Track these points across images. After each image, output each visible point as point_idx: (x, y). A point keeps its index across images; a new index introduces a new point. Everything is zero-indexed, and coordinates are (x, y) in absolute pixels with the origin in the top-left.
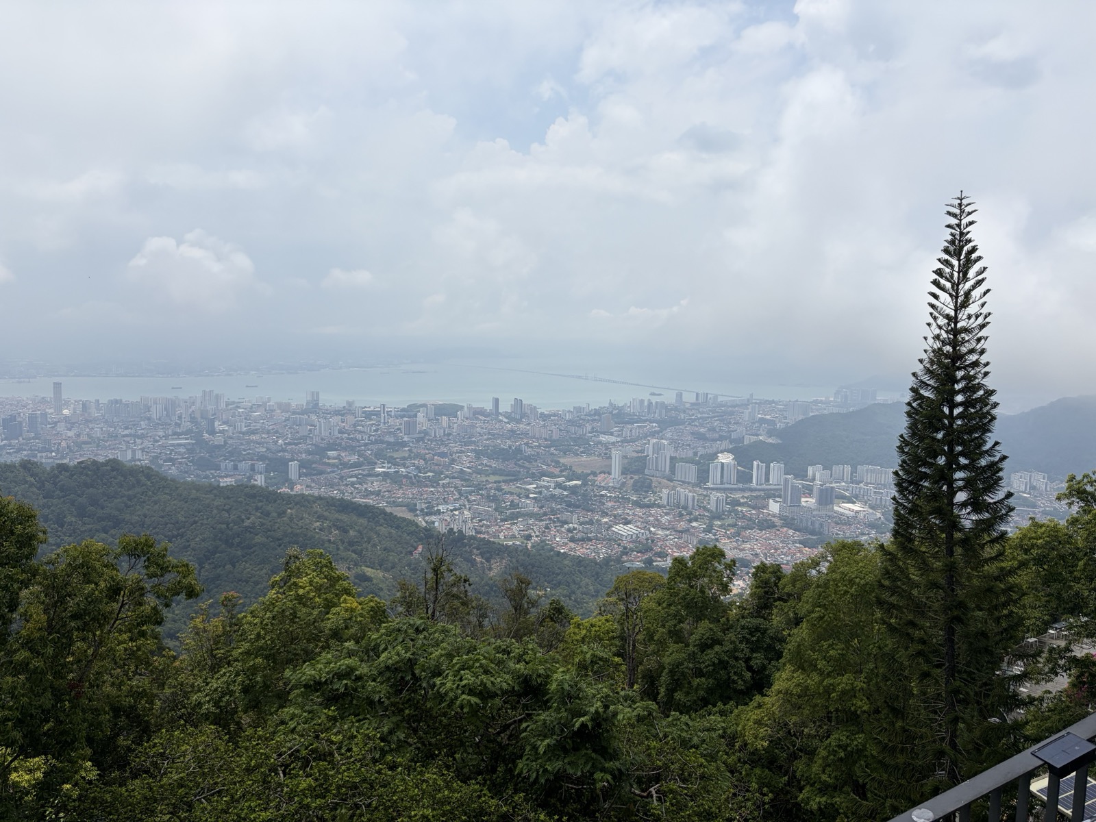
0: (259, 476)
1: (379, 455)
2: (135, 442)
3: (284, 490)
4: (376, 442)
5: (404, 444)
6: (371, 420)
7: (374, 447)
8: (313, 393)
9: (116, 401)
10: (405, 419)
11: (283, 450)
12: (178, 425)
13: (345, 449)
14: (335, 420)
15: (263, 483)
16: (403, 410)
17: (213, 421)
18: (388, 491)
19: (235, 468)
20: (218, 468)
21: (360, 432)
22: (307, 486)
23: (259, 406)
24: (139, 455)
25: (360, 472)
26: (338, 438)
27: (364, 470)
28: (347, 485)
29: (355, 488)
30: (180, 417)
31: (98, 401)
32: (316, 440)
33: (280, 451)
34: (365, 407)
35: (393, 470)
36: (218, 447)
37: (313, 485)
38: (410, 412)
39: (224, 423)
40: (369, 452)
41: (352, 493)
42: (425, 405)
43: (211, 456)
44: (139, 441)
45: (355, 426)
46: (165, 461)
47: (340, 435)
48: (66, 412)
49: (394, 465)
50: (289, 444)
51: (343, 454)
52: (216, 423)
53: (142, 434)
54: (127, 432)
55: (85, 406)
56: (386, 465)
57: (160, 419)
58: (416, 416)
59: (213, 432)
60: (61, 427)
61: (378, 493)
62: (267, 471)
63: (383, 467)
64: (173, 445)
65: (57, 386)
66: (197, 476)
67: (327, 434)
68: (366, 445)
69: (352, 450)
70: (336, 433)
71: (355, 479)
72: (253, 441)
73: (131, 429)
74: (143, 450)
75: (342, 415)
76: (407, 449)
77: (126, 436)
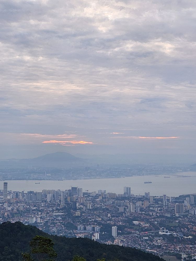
0: (96, 234)
1: (161, 224)
2: (38, 214)
3: (109, 243)
4: (161, 216)
5: (176, 218)
6: (158, 204)
7: (159, 220)
8: (127, 188)
9: (31, 192)
10: (177, 204)
11: (110, 220)
12: (59, 205)
13: (142, 220)
14: (139, 204)
15: (98, 238)
16: (176, 198)
17: (75, 203)
18: (165, 246)
19: (85, 229)
20: (76, 229)
21: (152, 211)
22: (122, 241)
23: (100, 195)
24: (39, 221)
25: (151, 234)
26: (139, 214)
27: (152, 233)
28: (142, 241)
29: (147, 243)
30: (60, 201)
31: (23, 192)
32: (128, 214)
33: (108, 220)
34: (155, 197)
35: (169, 234)
36: (78, 217)
37: (125, 240)
38: (180, 199)
39: (81, 204)
40: (156, 223)
41: (145, 246)
42: (188, 196)
43: (74, 222)
44: (39, 213)
45: (149, 207)
46: (51, 224)
47: (140, 212)
48: (9, 197)
49: (170, 231)
50: (114, 216)
51: (142, 224)
52: (77, 204)
53: (42, 209)
54: (35, 208)
55: (17, 194)
56: (165, 230)
57: (50, 202)
58: (183, 202)
59: (75, 209)
60: (6, 205)
61: (159, 247)
62: (101, 231)
63: (164, 232)
64: (56, 216)
65: (6, 184)
66: (65, 232)
67: (134, 212)
68: (154, 218)
69: (147, 221)
70: (139, 210)
71: (147, 238)
72: (95, 214)
73: (37, 206)
74: (41, 218)
75: (142, 201)
76: (177, 221)
77: (34, 210)
